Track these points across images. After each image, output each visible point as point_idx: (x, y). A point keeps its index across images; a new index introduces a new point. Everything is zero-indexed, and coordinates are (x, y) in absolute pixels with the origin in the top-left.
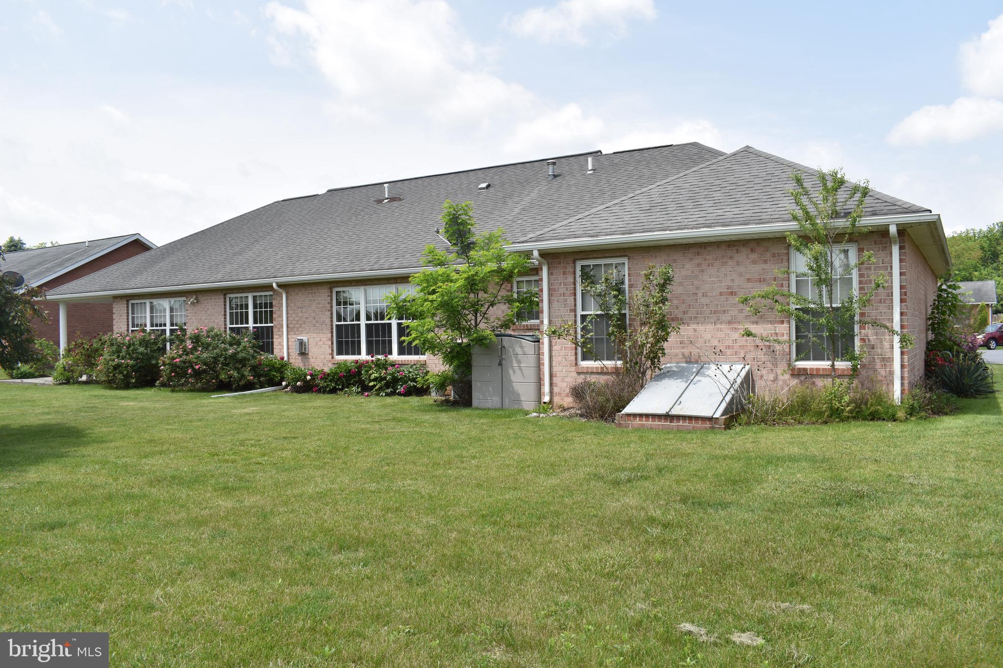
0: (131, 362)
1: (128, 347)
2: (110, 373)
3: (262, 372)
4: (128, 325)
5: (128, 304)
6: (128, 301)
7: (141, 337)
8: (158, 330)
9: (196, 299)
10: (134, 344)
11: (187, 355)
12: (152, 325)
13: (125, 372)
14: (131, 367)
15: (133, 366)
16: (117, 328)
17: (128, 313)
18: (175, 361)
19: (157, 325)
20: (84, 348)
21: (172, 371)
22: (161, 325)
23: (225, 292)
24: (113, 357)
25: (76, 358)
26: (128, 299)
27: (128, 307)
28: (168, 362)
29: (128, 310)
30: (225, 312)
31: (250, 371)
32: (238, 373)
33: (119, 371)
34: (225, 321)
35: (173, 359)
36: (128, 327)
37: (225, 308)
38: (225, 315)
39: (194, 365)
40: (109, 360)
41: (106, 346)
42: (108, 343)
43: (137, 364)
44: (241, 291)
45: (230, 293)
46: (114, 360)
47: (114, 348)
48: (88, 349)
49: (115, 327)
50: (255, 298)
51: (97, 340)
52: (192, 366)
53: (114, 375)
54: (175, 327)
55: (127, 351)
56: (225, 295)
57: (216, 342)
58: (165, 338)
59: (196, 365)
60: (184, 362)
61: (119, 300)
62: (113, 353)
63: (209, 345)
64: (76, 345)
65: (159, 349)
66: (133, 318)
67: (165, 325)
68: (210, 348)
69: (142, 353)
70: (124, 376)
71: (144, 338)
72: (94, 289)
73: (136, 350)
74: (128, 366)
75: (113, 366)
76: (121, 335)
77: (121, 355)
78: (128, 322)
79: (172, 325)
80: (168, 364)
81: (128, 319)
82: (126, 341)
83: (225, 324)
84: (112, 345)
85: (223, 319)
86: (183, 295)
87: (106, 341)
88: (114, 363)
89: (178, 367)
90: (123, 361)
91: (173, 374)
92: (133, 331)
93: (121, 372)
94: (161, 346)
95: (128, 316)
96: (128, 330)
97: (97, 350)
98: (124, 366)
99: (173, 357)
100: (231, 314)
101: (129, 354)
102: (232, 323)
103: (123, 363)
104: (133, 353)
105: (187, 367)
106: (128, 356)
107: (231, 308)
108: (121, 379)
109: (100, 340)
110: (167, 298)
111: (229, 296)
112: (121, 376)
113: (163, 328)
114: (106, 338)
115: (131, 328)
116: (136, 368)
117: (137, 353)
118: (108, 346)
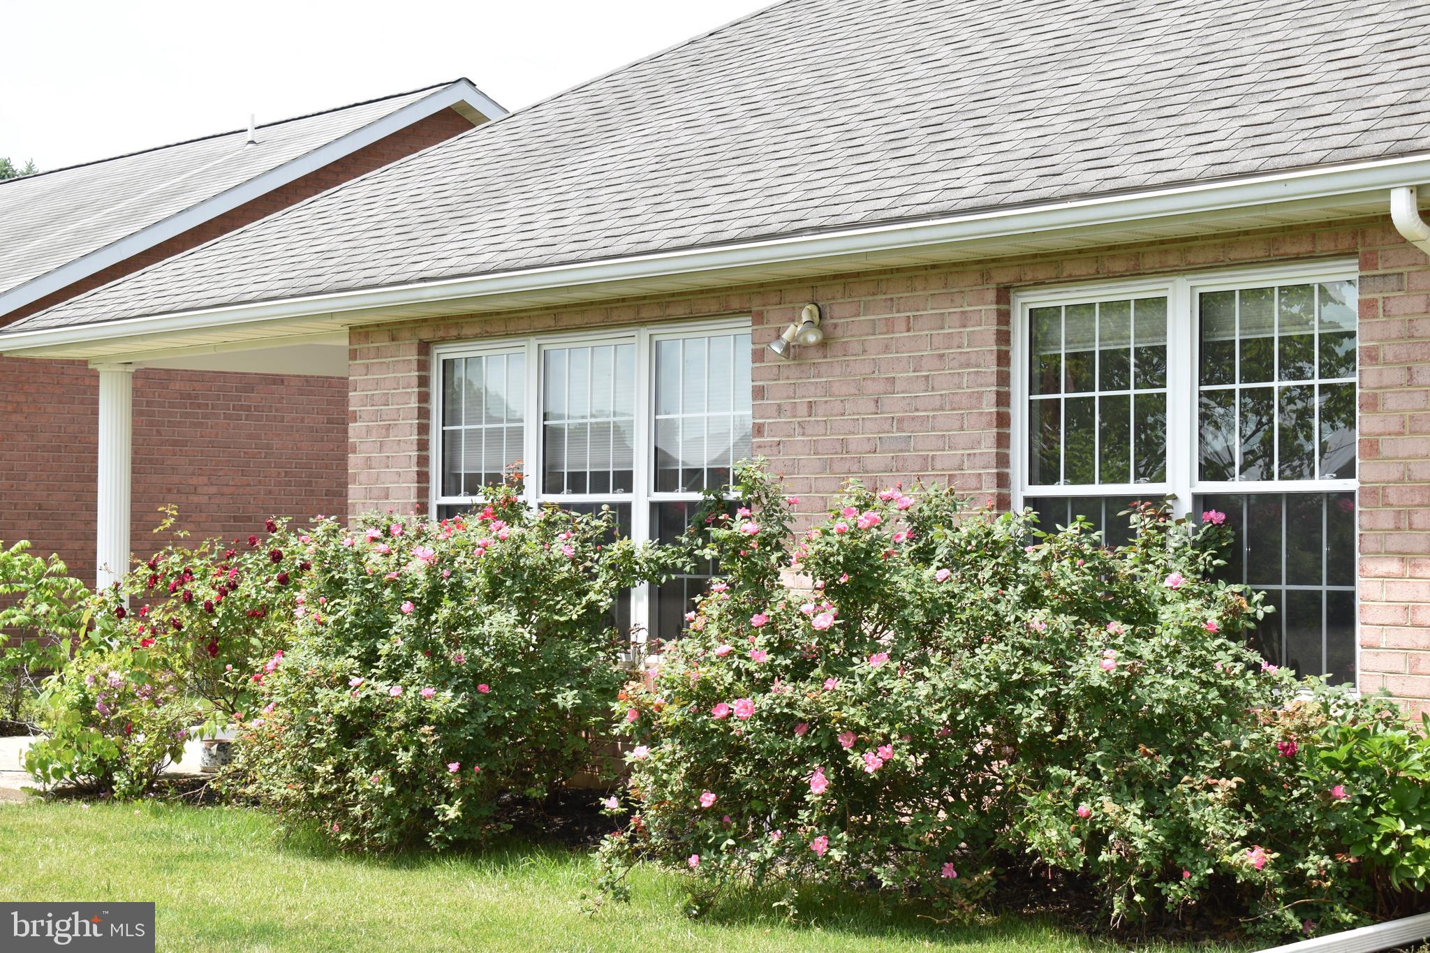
0: (444, 701)
1: (426, 609)
2: (319, 757)
3: (1309, 815)
4: (423, 477)
5: (423, 366)
6: (424, 348)
7: (495, 549)
8: (594, 508)
9: (820, 321)
10: (457, 592)
11: (800, 672)
12: (551, 483)
13: (404, 758)
14: (439, 726)
15: (449, 724)
16: (368, 493)
17: (424, 413)
18: (720, 712)
19: (577, 483)
20: (189, 599)
21: (696, 779)
22: (600, 482)
23: (1003, 277)
24: (339, 664)
25: (153, 652)
26: (426, 334)
27: (424, 382)
28: (673, 714)
29: (424, 398)
30: (1003, 399)
31: (1237, 804)
32: (1149, 812)
33: (373, 747)
34: (1003, 460)
35: (707, 696)
36: (423, 493)
37: (1004, 379)
38: (1003, 420)
39: (846, 743)
40: (317, 683)
41: (300, 596)
42: (311, 582)
43: (473, 709)
44: (1118, 266)
45: (1038, 284)
46: (344, 681)
47: (348, 607)
48: (209, 608)
49: (355, 493)
50: (1210, 306)
51: (263, 557)
52: (836, 756)
53: (341, 769)
54: (680, 496)
55: (417, 631)
56: (1004, 295)
57: (989, 592)
58: (628, 555)
59: (860, 746)
60: (782, 723)
61: (383, 342)
62: (345, 636)
63: (939, 611)
64: (154, 579)
65: (594, 619)
66: (450, 442)
67: (625, 481)
68: (950, 634)
69: (504, 650)
70: (396, 777)
71: (516, 555)
72: (256, 290)
73: (468, 623)
74: (421, 721)
75: (340, 718)
76: (387, 533)
77: (384, 648)
78: (423, 461)
79: (664, 479)
80: (674, 731)
81: (423, 445)
82: (416, 568)
83: (1003, 480)
84: (336, 588)
85: (988, 447)
86: (735, 304)
87: (305, 567)
88: (345, 701)
89: (737, 750)
90: (396, 691)
91: (708, 799)
92: (447, 512)
93: (380, 759)
94: (605, 603)
95: (423, 429)
96: (422, 509)
97: (260, 613)
98: (401, 716)
99: (705, 685)
100: (1043, 415)
101: (432, 652)
102: (1043, 471)
103: (393, 705)
104: (455, 643)
105: (802, 758)
106: (422, 661)
107: (1043, 378)
108: (377, 798)
109: (276, 557)
110: (643, 323)
111: (1025, 302)
112: (377, 782)
113: (620, 497)
114: (301, 547)
115: (437, 499)
116: (465, 734)
117: (475, 641)
118: (313, 598)
